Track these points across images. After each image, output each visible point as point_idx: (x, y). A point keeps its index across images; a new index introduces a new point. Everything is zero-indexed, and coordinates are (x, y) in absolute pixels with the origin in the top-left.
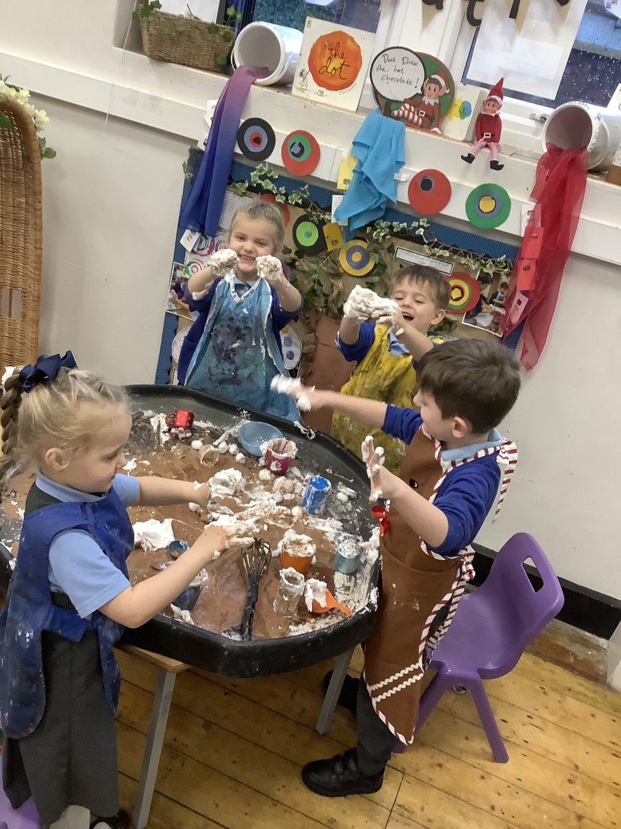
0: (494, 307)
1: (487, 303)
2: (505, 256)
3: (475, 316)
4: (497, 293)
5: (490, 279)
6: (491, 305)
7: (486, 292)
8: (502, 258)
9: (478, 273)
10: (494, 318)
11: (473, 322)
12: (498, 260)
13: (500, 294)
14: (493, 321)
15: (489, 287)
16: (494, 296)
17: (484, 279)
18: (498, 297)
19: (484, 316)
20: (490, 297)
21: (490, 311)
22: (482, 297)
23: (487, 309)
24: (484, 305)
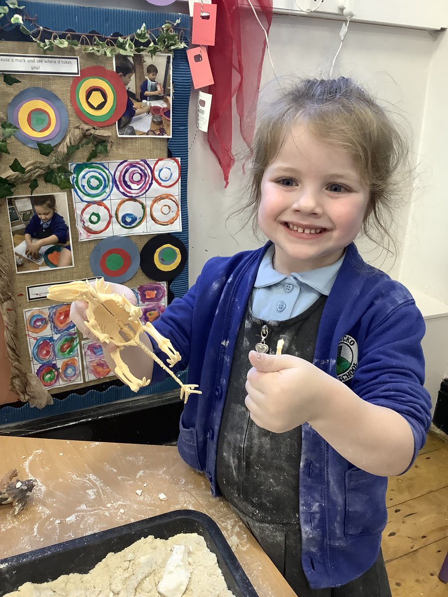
0: (148, 103)
1: (138, 101)
2: (144, 24)
3: (129, 121)
4: (146, 81)
5: (131, 66)
6: (144, 101)
7: (132, 85)
8: (142, 28)
9: (114, 62)
10: (154, 117)
11: (129, 131)
12: (139, 31)
13: (150, 83)
14: (153, 122)
15: (133, 77)
16: (144, 87)
17: (124, 68)
18: (149, 88)
19: (140, 118)
20: (139, 91)
21: (146, 109)
22: (130, 94)
23: (141, 108)
24: (136, 105)
